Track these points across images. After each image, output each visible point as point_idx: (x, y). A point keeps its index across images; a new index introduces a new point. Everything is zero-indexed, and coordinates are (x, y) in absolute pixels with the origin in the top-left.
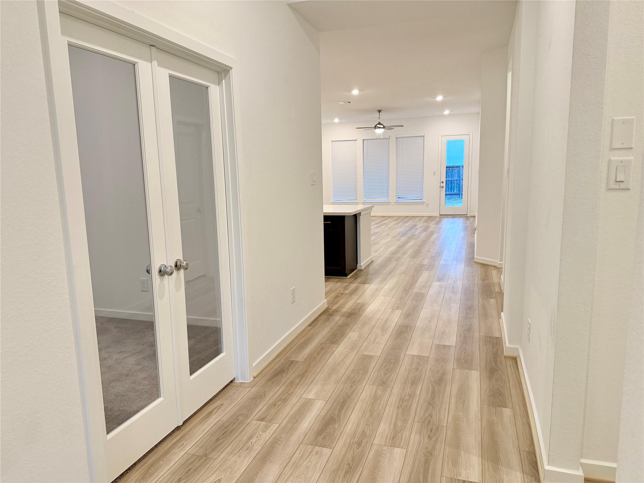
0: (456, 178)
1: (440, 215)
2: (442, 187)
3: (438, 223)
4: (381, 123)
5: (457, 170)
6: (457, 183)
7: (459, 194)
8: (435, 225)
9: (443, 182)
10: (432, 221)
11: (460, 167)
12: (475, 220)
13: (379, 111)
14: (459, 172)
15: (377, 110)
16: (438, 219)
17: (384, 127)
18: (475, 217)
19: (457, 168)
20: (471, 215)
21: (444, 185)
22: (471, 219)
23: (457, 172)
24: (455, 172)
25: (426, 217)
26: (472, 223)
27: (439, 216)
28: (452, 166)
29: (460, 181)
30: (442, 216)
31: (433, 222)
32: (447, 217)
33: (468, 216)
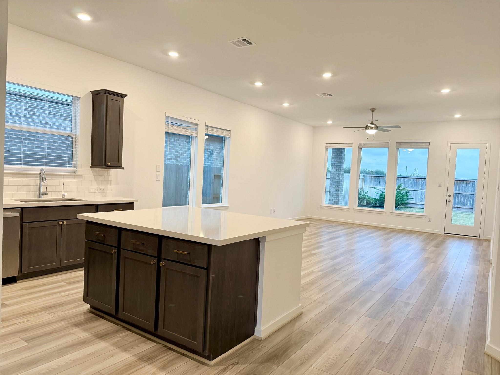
0: (470, 192)
1: (445, 233)
2: (449, 201)
3: (439, 245)
4: (374, 123)
5: (471, 184)
6: (471, 198)
7: (473, 209)
8: (434, 248)
9: (450, 196)
10: (432, 240)
11: (475, 181)
12: (489, 246)
13: (373, 110)
14: (473, 187)
15: (370, 109)
16: (440, 239)
17: (376, 127)
18: (489, 241)
19: (472, 182)
20: (484, 238)
21: (451, 198)
22: (485, 244)
23: (471, 186)
24: (469, 186)
25: (427, 234)
26: (485, 250)
27: (443, 234)
28: (465, 180)
29: (474, 196)
30: (448, 235)
31: (434, 243)
32: (453, 237)
33: (481, 238)
